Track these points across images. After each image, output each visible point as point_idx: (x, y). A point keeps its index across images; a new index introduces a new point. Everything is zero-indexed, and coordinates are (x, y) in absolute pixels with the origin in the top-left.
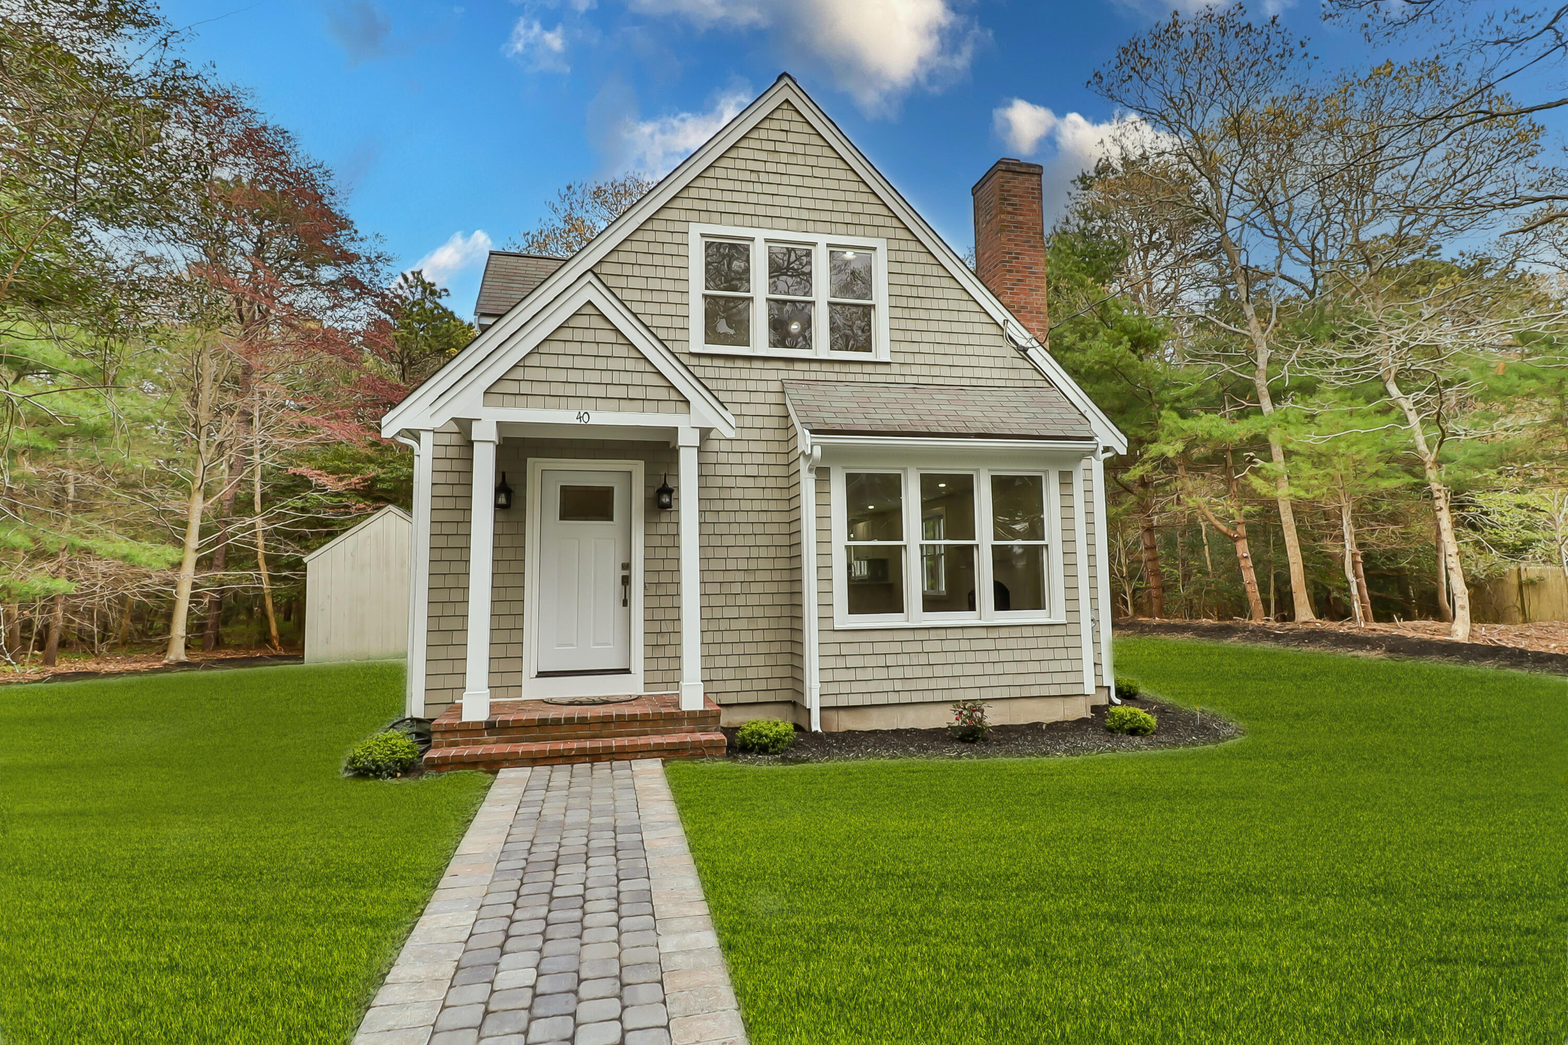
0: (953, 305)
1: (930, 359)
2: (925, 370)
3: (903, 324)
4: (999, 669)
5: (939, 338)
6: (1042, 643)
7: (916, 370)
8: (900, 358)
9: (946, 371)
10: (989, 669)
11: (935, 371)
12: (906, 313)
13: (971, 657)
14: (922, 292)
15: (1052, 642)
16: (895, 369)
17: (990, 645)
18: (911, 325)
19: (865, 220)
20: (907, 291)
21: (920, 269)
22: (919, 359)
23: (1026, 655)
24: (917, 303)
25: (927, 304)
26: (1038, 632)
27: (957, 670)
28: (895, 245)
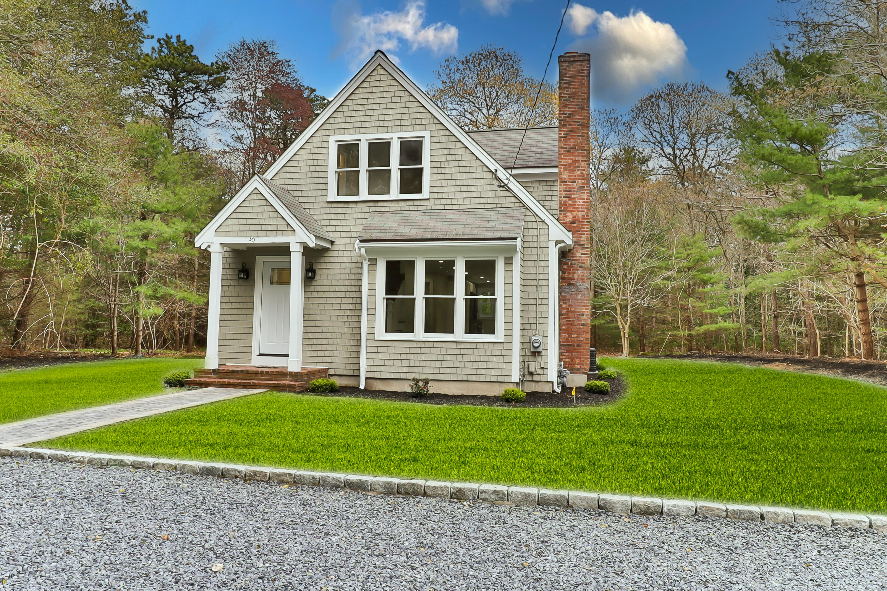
0: (467, 163)
1: (451, 195)
2: (449, 202)
3: (437, 177)
4: (462, 365)
5: (457, 183)
6: (488, 352)
7: (443, 202)
8: (435, 196)
9: (460, 201)
10: (456, 364)
11: (454, 202)
12: (439, 171)
13: (446, 358)
14: (449, 158)
15: (494, 352)
16: (432, 202)
17: (458, 352)
18: (442, 177)
19: (418, 122)
20: (441, 158)
21: (449, 145)
22: (446, 195)
23: (478, 359)
24: (446, 164)
25: (451, 164)
26: (486, 346)
27: (439, 364)
28: (435, 133)
